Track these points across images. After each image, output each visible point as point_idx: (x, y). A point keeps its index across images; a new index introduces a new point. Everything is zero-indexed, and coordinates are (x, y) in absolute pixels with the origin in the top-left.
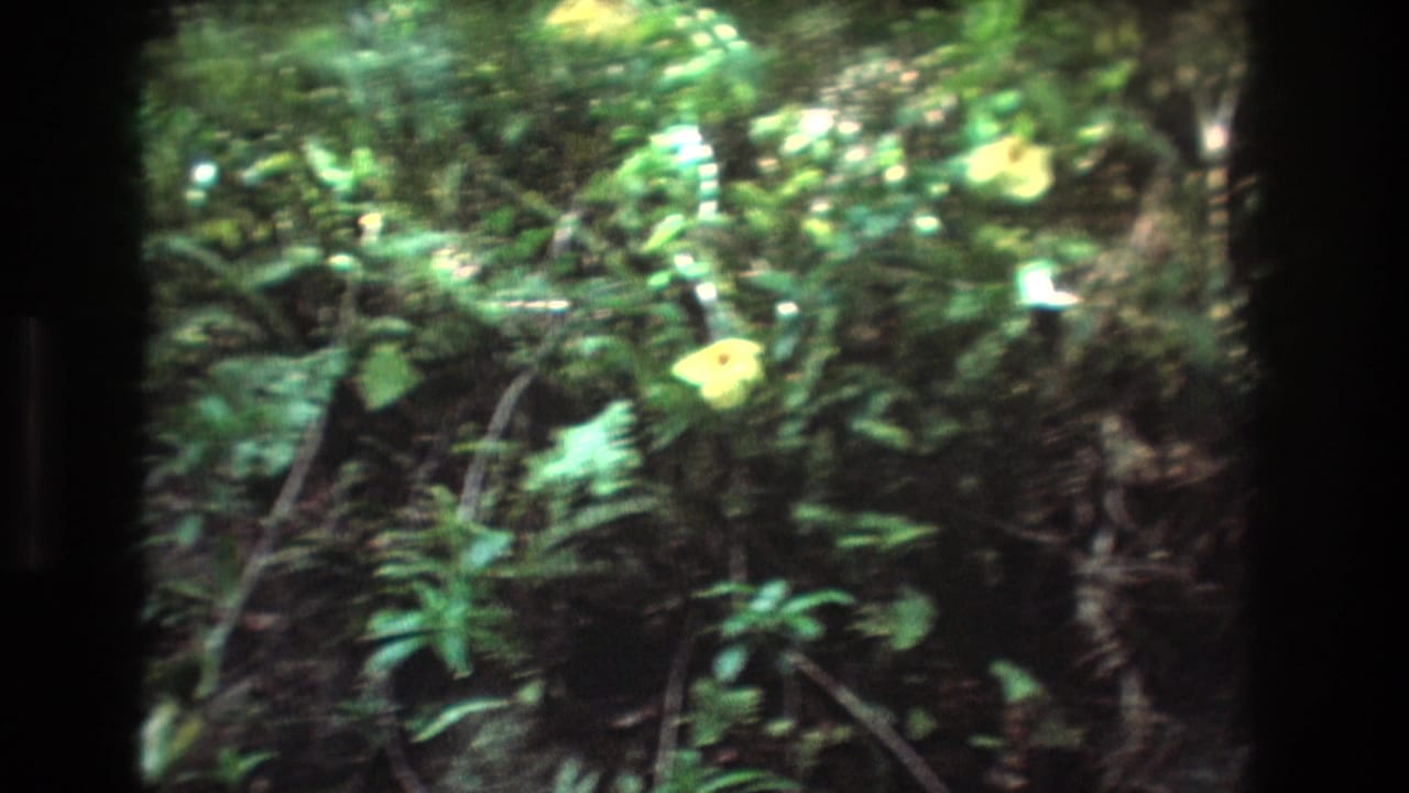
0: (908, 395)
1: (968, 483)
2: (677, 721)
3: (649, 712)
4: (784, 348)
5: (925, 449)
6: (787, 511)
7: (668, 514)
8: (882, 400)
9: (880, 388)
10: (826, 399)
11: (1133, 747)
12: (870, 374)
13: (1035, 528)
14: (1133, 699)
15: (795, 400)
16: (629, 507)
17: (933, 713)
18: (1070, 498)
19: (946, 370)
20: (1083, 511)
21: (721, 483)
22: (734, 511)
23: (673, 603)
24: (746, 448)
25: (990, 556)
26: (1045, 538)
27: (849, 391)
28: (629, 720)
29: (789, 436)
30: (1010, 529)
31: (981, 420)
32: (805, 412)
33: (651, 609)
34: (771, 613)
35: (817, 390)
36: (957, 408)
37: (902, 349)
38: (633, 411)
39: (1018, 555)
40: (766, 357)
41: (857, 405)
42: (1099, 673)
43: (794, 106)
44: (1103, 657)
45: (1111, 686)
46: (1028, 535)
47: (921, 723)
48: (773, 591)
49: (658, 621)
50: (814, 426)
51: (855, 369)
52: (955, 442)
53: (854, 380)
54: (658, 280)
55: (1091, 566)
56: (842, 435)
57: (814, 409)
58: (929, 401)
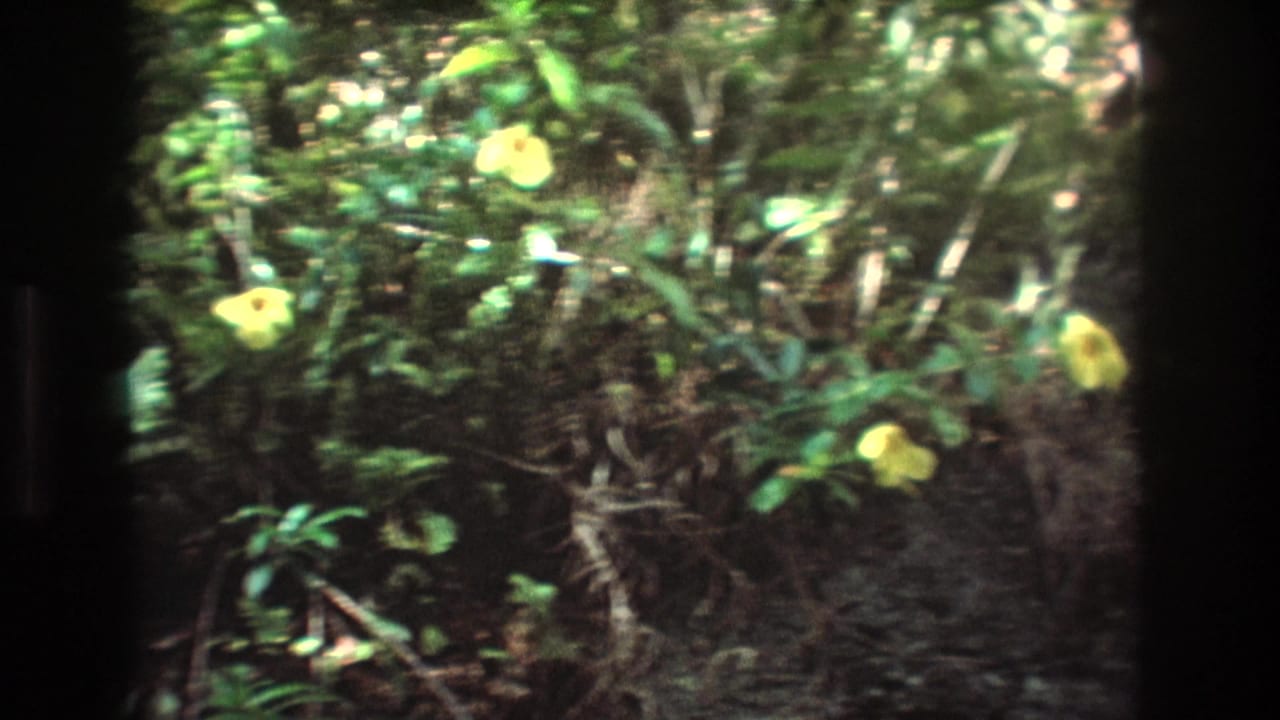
0: (425, 342)
1: (476, 422)
2: (209, 644)
3: (185, 636)
4: (309, 299)
5: (438, 391)
6: (311, 447)
7: (203, 453)
8: (399, 346)
9: (397, 336)
10: (347, 346)
11: (623, 654)
12: (389, 323)
13: (542, 462)
14: (621, 612)
15: (321, 348)
16: (165, 446)
17: (446, 631)
18: (569, 434)
19: (459, 319)
20: (581, 446)
21: (252, 424)
22: (264, 447)
23: (208, 533)
24: (275, 390)
25: (496, 487)
26: (546, 470)
27: (368, 339)
28: (166, 643)
29: (315, 379)
30: (516, 463)
31: (489, 365)
32: (327, 357)
33: (188, 540)
34: (293, 534)
35: (341, 337)
36: (468, 354)
37: (418, 300)
38: (170, 356)
39: (522, 486)
40: (294, 306)
41: (377, 350)
42: (592, 588)
43: (326, 77)
44: (596, 572)
45: (603, 602)
46: (533, 469)
47: (433, 637)
48: (298, 513)
49: (194, 551)
50: (337, 371)
51: (375, 319)
52: (466, 383)
53: (372, 329)
54: (197, 237)
55: (586, 494)
56: (363, 377)
57: (335, 356)
58: (444, 346)
